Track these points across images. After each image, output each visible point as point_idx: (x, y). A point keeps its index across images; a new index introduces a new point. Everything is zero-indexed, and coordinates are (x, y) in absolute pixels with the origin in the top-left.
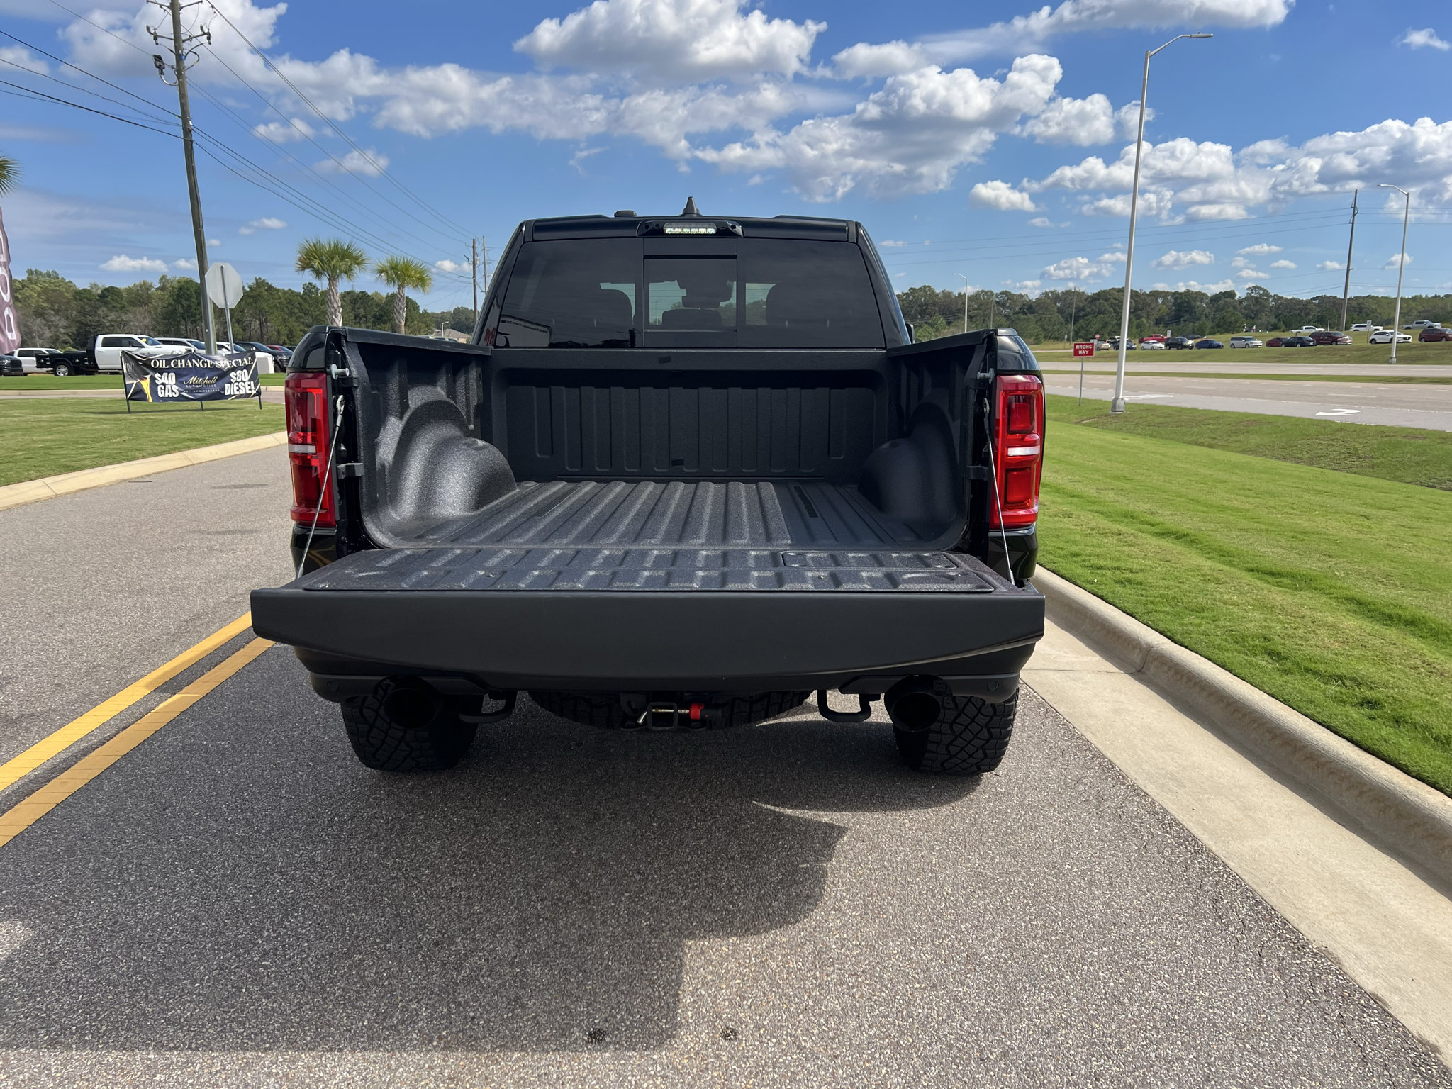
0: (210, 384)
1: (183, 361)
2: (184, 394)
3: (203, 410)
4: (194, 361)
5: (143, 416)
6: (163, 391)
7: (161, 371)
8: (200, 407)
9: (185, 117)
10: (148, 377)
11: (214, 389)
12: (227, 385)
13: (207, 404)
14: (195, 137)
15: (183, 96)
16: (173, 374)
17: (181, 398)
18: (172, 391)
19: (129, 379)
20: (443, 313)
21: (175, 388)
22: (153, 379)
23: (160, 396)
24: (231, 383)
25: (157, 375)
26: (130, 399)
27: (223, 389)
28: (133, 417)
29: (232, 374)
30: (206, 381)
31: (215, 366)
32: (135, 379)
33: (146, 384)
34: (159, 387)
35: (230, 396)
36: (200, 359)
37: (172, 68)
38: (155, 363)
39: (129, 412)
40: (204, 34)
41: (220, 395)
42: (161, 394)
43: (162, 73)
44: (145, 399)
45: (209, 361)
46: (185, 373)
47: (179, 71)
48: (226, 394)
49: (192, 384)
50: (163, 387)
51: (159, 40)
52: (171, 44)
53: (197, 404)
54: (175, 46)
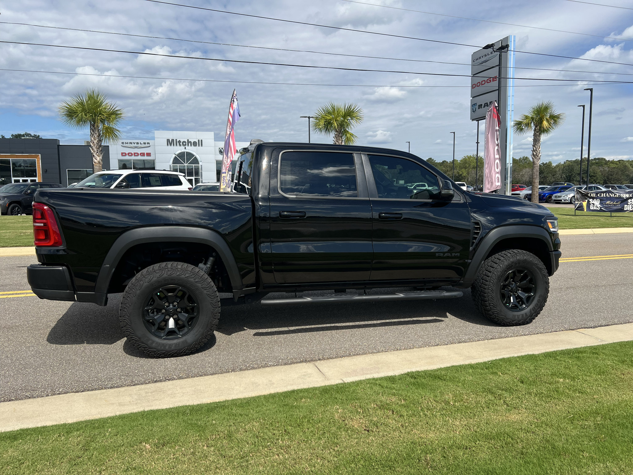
0: (617, 205)
1: (605, 194)
2: (602, 209)
4: (610, 194)
5: (582, 217)
6: (593, 207)
7: (593, 198)
8: (610, 215)
10: (587, 200)
11: (619, 207)
12: (625, 206)
13: (614, 214)
16: (599, 200)
17: (601, 210)
18: (597, 207)
19: (577, 201)
21: (599, 206)
22: (589, 201)
23: (591, 209)
24: (628, 204)
25: (591, 200)
26: (576, 210)
27: (624, 207)
28: (578, 217)
29: (629, 201)
30: (615, 203)
31: (620, 196)
32: (579, 201)
33: (585, 204)
34: (591, 205)
35: (627, 210)
36: (613, 193)
38: (590, 195)
39: (575, 215)
41: (622, 210)
42: (592, 208)
44: (583, 210)
45: (617, 194)
46: (605, 199)
48: (625, 209)
49: (608, 204)
50: (593, 205)
53: (609, 214)
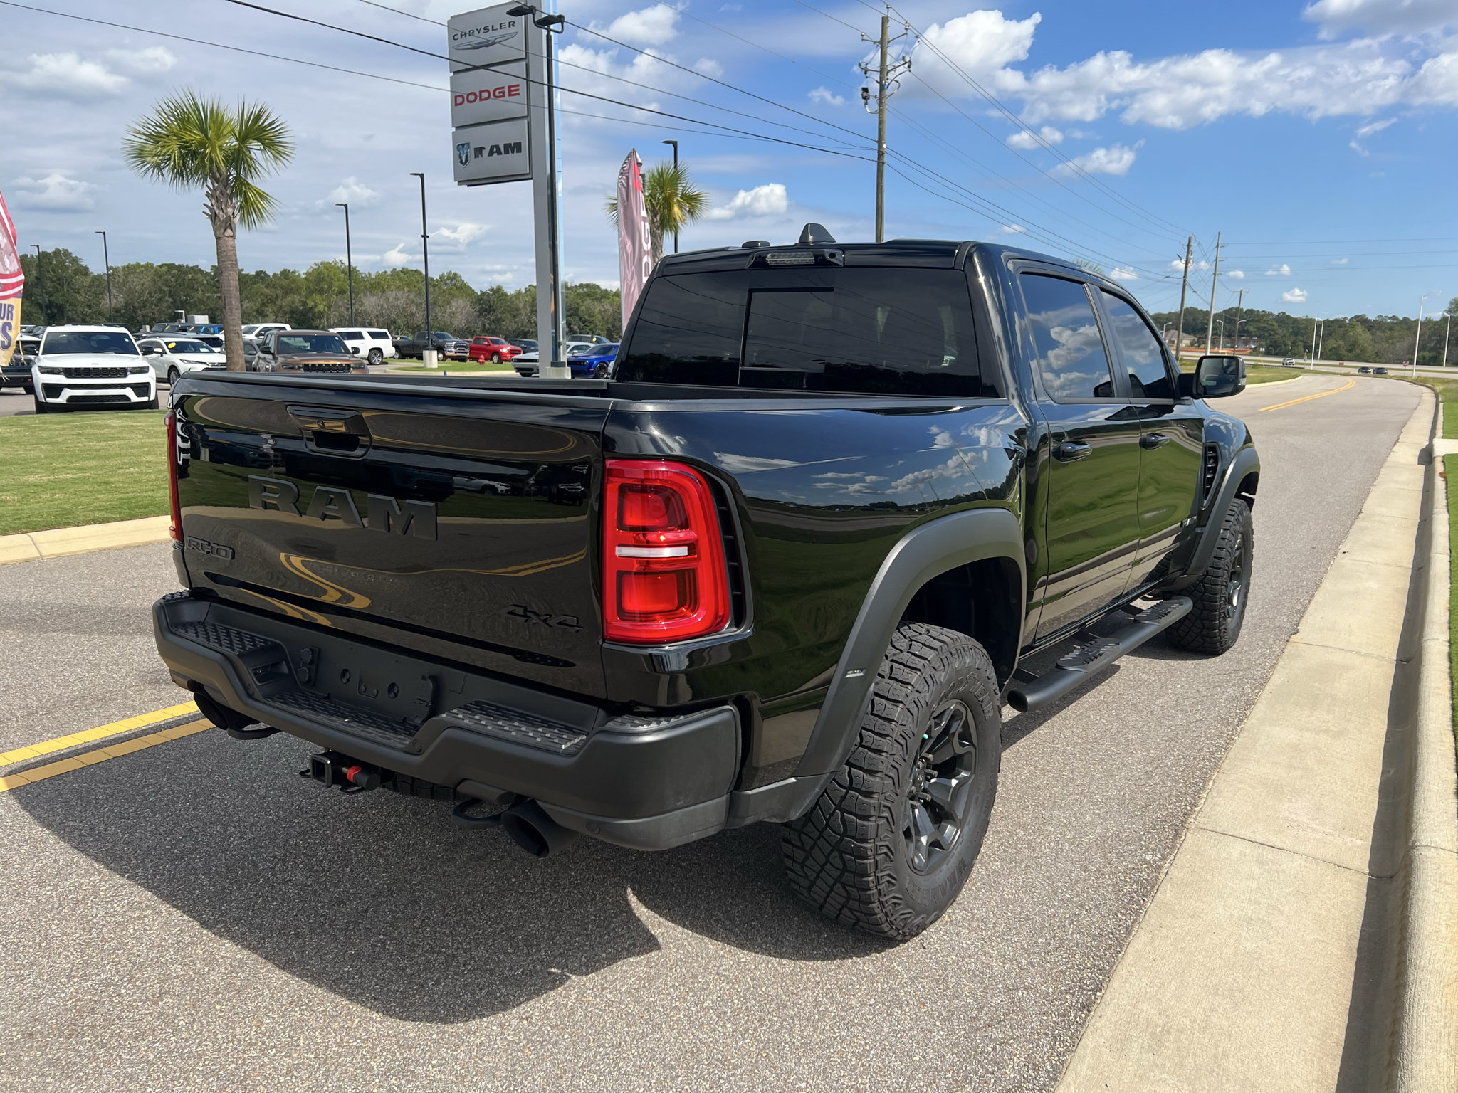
9: (880, 142)
14: (886, 158)
15: (881, 122)
20: (1170, 313)
37: (876, 97)
40: (906, 63)
43: (866, 104)
47: (881, 101)
51: (869, 73)
52: (877, 77)
54: (880, 78)
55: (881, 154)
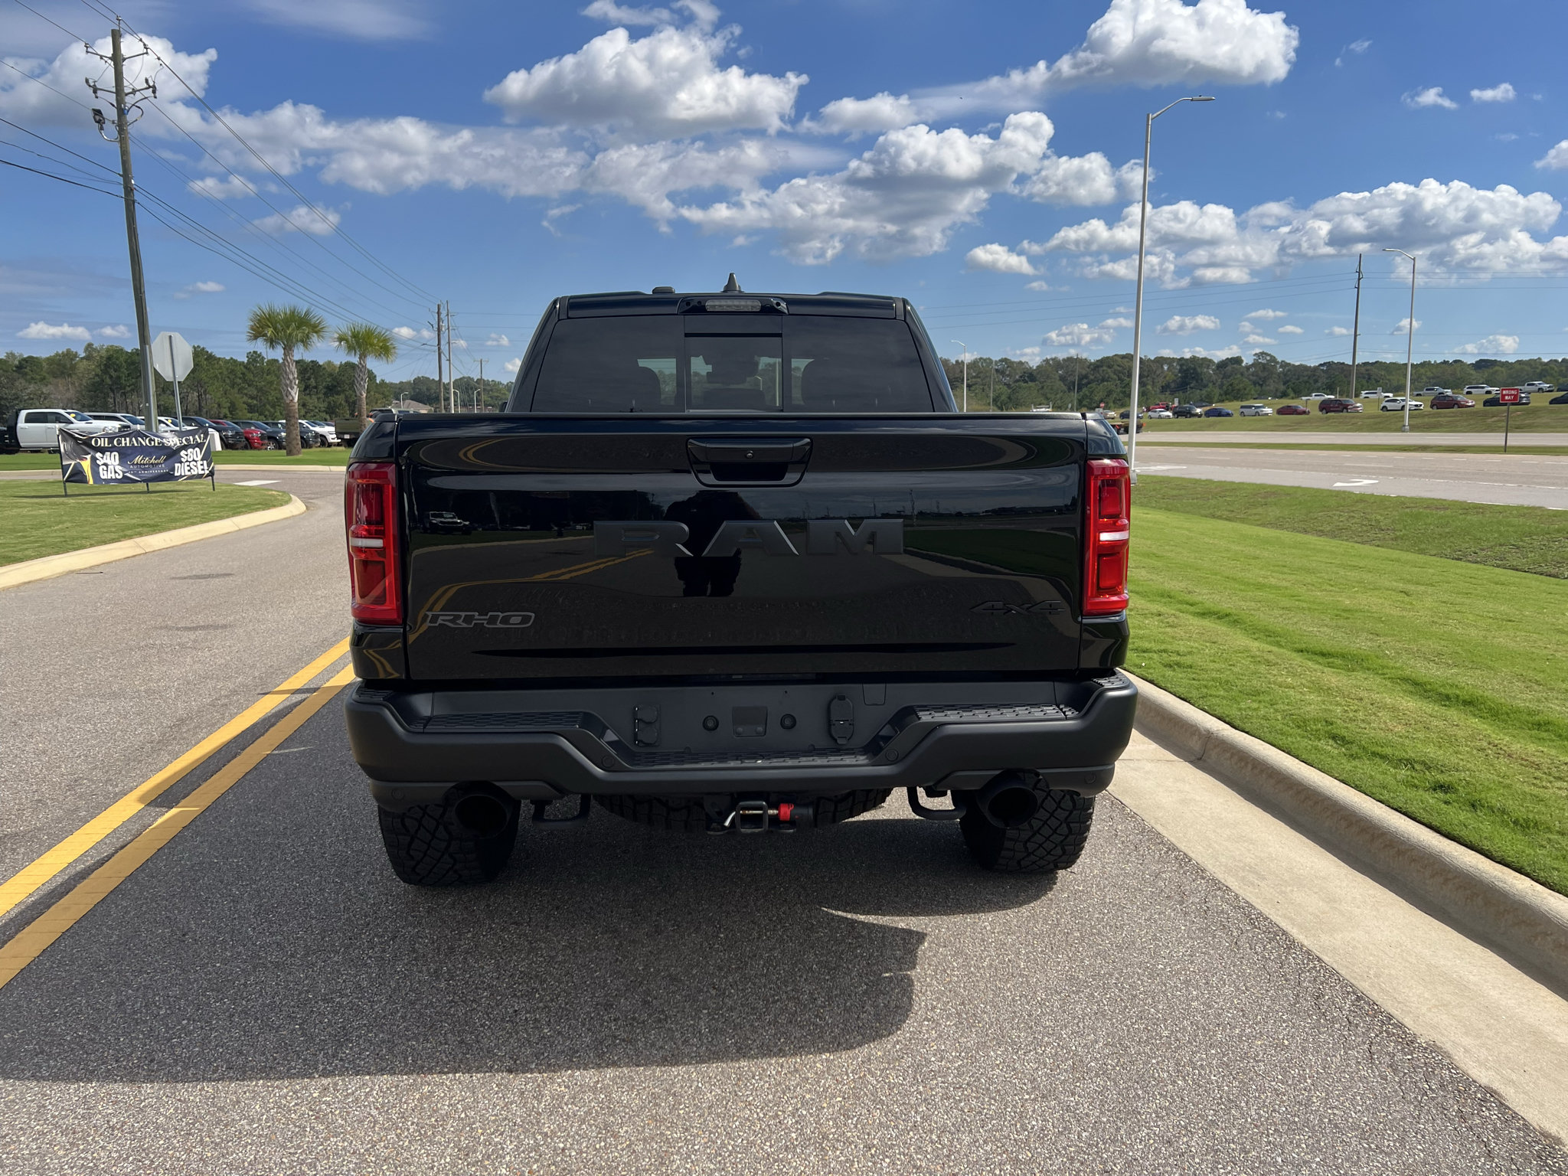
0: (158, 464)
1: (128, 439)
2: (128, 475)
3: (148, 492)
4: (140, 439)
5: (83, 500)
6: (105, 472)
7: (103, 450)
8: (146, 489)
9: (126, 175)
10: (89, 457)
11: (162, 469)
12: (177, 465)
13: (153, 486)
14: (137, 196)
15: (124, 153)
16: (116, 453)
17: (125, 480)
18: (116, 472)
19: (67, 459)
20: (401, 383)
21: (119, 468)
22: (94, 459)
23: (103, 477)
24: (181, 462)
25: (98, 455)
26: (67, 481)
27: (173, 469)
28: (71, 501)
29: (183, 453)
30: (153, 461)
31: (163, 444)
32: (72, 459)
33: (86, 465)
34: (101, 468)
35: (181, 476)
36: (146, 437)
37: (113, 122)
38: (96, 442)
39: (66, 496)
41: (169, 476)
42: (103, 475)
43: (102, 128)
44: (84, 480)
45: (156, 439)
46: (129, 452)
47: (121, 125)
48: (176, 474)
49: (137, 464)
50: (105, 468)
52: (113, 98)
53: (142, 486)
54: (117, 100)
55: (129, 190)
